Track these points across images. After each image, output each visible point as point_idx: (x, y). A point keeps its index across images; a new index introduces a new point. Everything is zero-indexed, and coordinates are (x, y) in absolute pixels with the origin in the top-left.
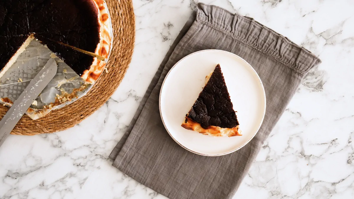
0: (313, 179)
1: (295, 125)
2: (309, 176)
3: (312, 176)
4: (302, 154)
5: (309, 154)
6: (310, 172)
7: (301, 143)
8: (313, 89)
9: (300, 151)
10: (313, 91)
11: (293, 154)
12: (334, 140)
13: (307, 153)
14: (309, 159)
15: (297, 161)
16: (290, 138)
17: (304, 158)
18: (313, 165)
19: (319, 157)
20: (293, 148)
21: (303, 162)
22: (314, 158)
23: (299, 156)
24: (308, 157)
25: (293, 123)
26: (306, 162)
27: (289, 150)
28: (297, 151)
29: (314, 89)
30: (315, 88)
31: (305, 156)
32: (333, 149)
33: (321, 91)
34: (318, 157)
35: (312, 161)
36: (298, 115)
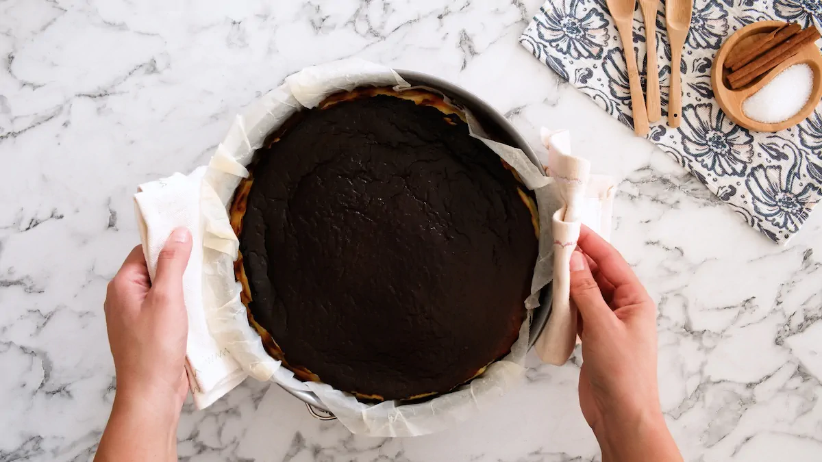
0: (709, 377)
1: (672, 273)
2: (701, 372)
3: (708, 371)
4: (688, 329)
5: (701, 329)
6: (703, 364)
7: (685, 307)
8: (704, 201)
9: (682, 323)
10: (705, 205)
11: (669, 329)
12: (748, 300)
13: (696, 327)
14: (701, 338)
15: (678, 343)
16: (662, 299)
17: (691, 337)
18: (708, 350)
19: (721, 335)
20: (668, 318)
21: (689, 344)
22: (710, 336)
23: (682, 333)
24: (698, 335)
25: (668, 270)
26: (696, 344)
27: (662, 321)
28: (676, 325)
29: (708, 201)
30: (708, 199)
31: (692, 333)
32: (746, 318)
33: (720, 204)
34: (718, 335)
35: (707, 342)
36: (678, 252)
